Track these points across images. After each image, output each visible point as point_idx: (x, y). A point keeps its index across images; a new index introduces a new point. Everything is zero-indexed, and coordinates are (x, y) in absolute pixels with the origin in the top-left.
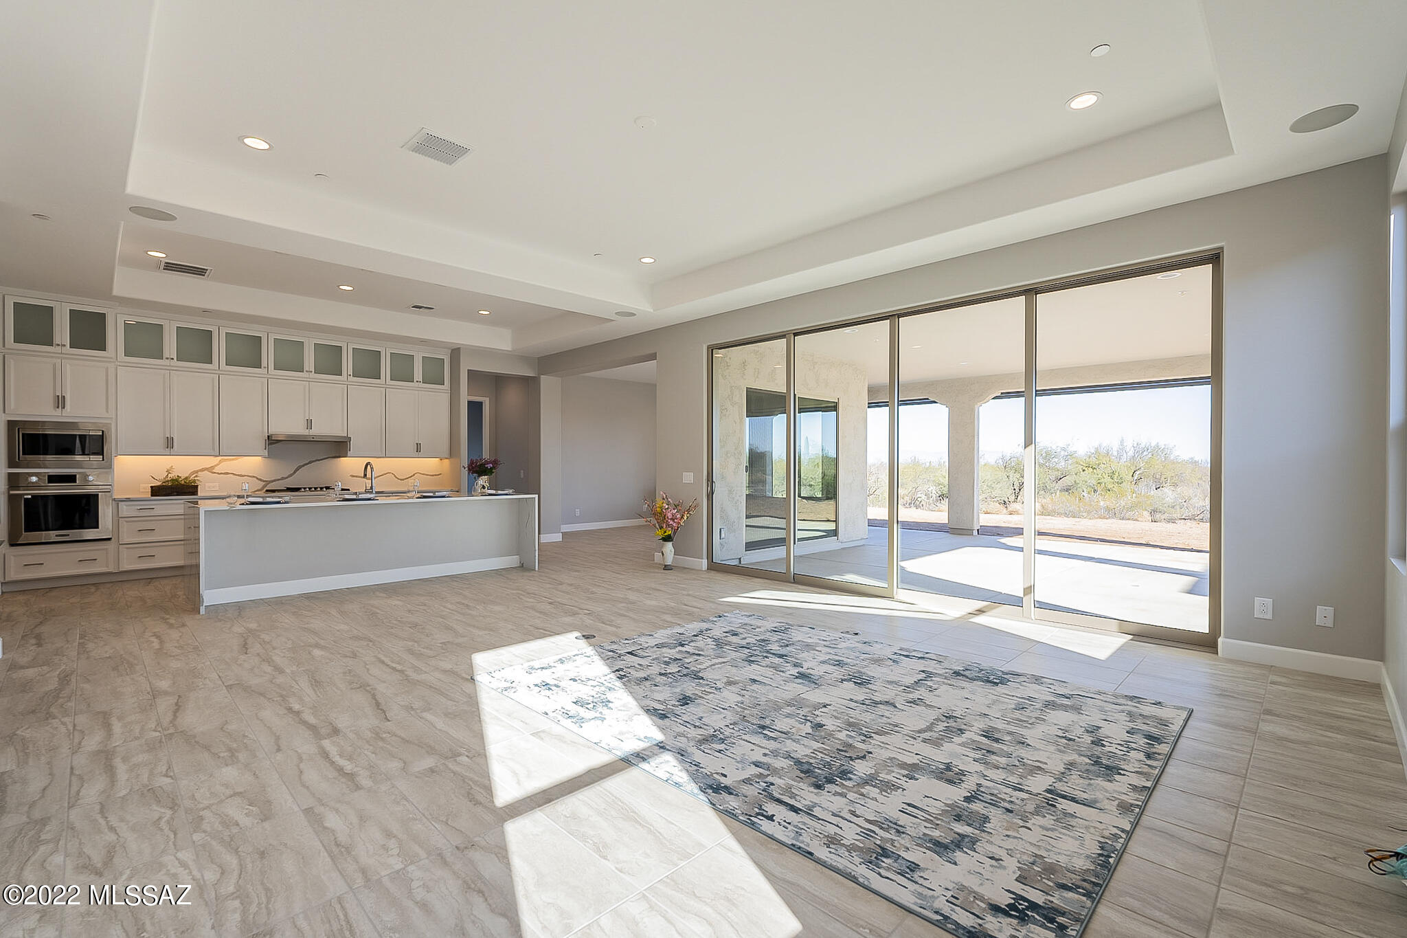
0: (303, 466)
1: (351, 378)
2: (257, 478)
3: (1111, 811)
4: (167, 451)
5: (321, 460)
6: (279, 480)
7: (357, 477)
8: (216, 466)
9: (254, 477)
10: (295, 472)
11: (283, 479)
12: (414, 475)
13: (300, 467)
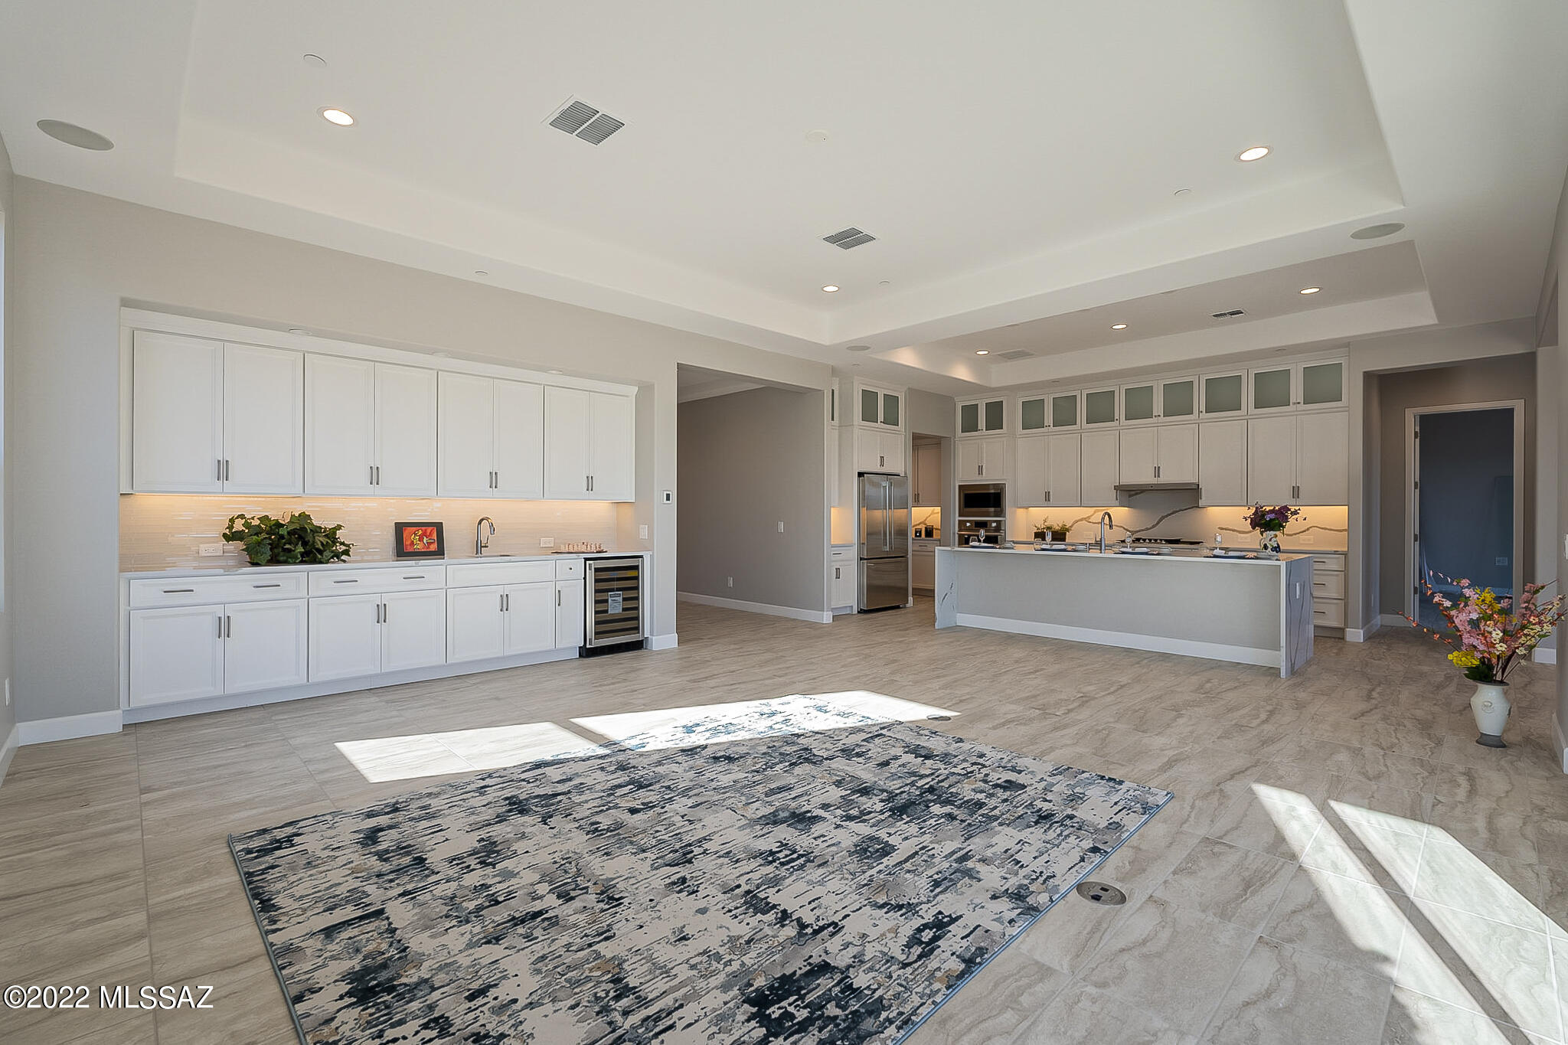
0: (1167, 516)
1: (1204, 415)
2: (1124, 528)
3: (303, 941)
4: (1046, 504)
5: (1186, 509)
6: (1143, 530)
7: (1226, 529)
8: (1092, 516)
9: (1122, 527)
10: (1157, 524)
11: (1147, 529)
12: (1308, 529)
13: (1163, 518)
